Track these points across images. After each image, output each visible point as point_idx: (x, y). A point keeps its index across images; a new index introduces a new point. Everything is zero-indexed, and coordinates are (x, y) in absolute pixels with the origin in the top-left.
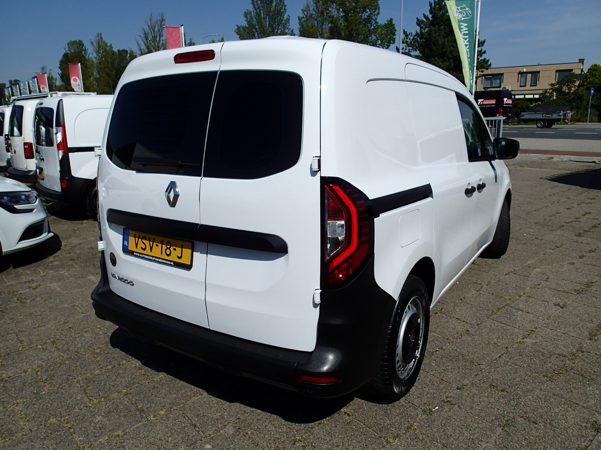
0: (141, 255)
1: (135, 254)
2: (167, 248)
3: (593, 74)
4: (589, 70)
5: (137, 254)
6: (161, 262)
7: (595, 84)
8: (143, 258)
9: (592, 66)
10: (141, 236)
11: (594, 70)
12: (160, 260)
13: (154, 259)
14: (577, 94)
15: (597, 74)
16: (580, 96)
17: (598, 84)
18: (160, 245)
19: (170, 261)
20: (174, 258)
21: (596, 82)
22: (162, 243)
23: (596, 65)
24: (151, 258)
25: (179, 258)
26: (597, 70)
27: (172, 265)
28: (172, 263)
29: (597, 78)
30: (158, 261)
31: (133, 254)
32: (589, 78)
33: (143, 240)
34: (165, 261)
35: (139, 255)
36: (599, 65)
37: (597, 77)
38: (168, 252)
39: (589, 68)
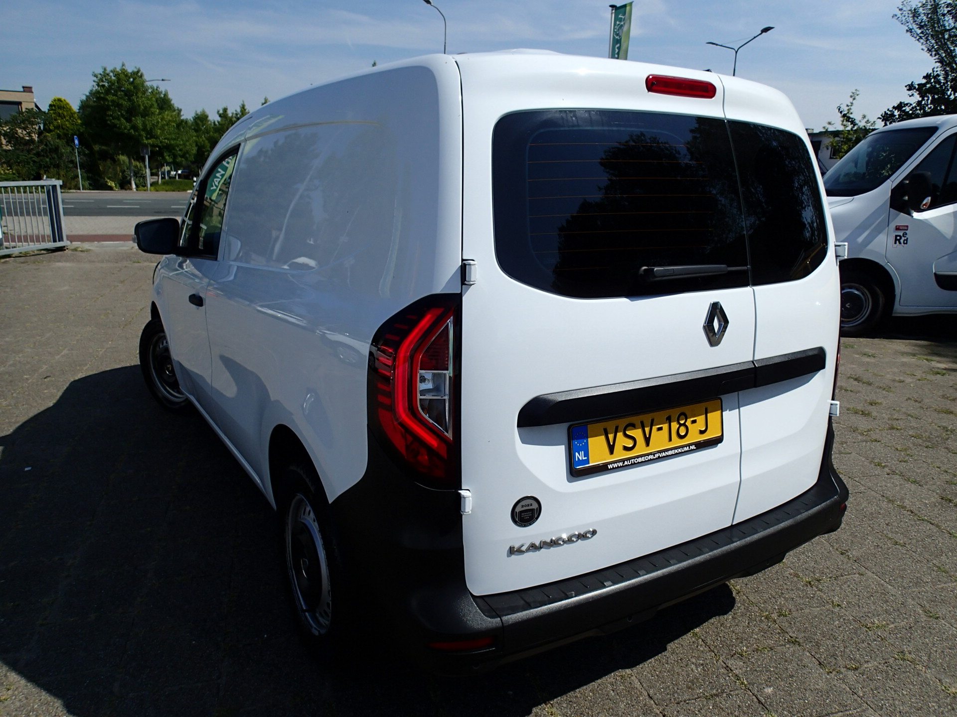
0: (626, 463)
1: (610, 467)
2: (681, 425)
3: (59, 113)
4: (50, 106)
5: (615, 465)
6: (672, 455)
7: (67, 130)
8: (634, 465)
9: (55, 100)
10: (622, 427)
11: (60, 107)
12: (670, 453)
13: (657, 456)
14: (48, 143)
15: (65, 114)
16: (54, 147)
17: (72, 130)
18: (665, 427)
19: (689, 445)
20: (694, 437)
21: (67, 127)
22: (669, 420)
23: (60, 100)
24: (651, 457)
25: (702, 432)
26: (64, 107)
27: (694, 449)
28: (693, 447)
29: (67, 120)
30: (667, 456)
31: (608, 469)
32: (56, 120)
33: (628, 433)
34: (680, 450)
35: (621, 464)
36: (65, 100)
37: (67, 118)
38: (682, 432)
39: (50, 102)
